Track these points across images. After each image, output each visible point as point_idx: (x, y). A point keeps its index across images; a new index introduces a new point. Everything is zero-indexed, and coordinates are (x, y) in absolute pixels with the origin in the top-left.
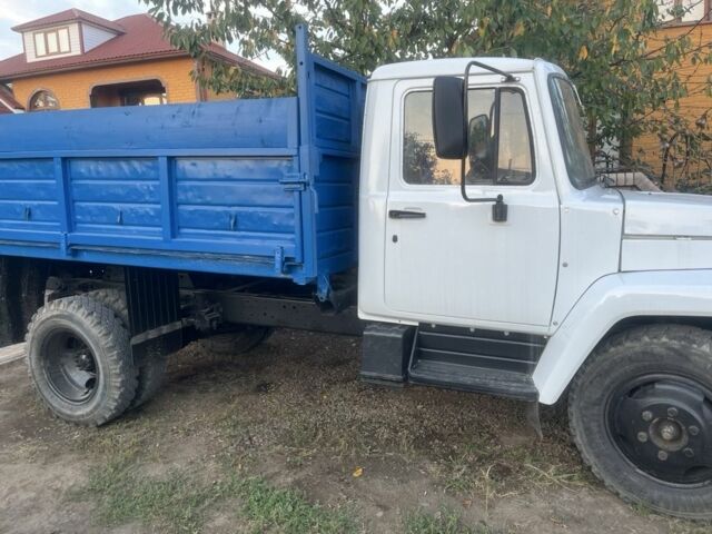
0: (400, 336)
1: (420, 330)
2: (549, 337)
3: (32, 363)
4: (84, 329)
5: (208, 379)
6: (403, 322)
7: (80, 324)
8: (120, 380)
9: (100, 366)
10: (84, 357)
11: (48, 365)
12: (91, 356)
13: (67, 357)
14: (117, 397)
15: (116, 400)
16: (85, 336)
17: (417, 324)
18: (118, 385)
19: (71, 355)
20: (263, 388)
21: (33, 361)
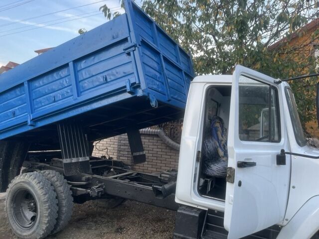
0: (197, 215)
1: (208, 213)
2: (282, 227)
3: (7, 204)
4: (35, 190)
5: (92, 222)
6: (199, 207)
7: (33, 187)
8: (47, 219)
9: (39, 210)
10: (32, 204)
11: (15, 206)
12: (35, 204)
13: (24, 203)
14: (44, 228)
15: (44, 230)
16: (34, 194)
17: (207, 209)
18: (46, 222)
19: (26, 202)
20: (119, 230)
21: (8, 203)
